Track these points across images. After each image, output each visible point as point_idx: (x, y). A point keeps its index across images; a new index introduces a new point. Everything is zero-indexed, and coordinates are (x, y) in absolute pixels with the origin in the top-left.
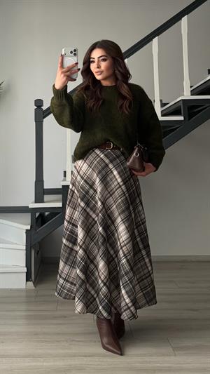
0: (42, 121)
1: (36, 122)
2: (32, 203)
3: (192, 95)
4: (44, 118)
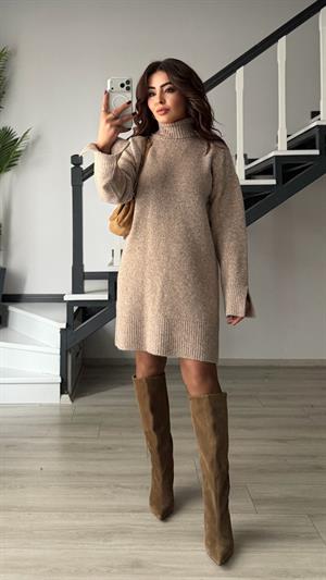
0: (81, 186)
1: (73, 185)
2: (68, 294)
3: (289, 149)
4: (84, 180)
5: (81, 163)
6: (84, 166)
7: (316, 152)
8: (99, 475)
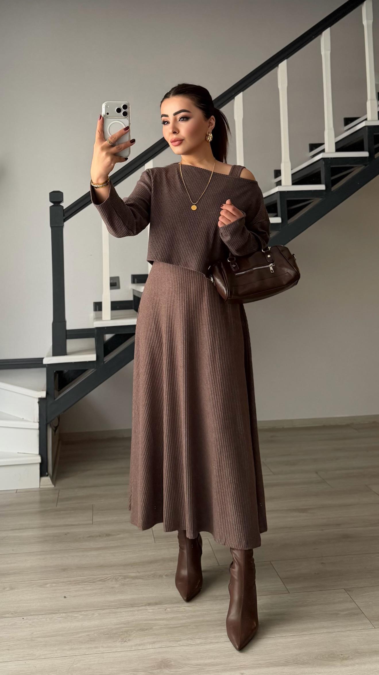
0: (62, 227)
1: (52, 227)
2: (48, 356)
3: (294, 183)
4: (65, 220)
5: (62, 201)
6: (66, 204)
7: (322, 187)
8: (101, 566)
